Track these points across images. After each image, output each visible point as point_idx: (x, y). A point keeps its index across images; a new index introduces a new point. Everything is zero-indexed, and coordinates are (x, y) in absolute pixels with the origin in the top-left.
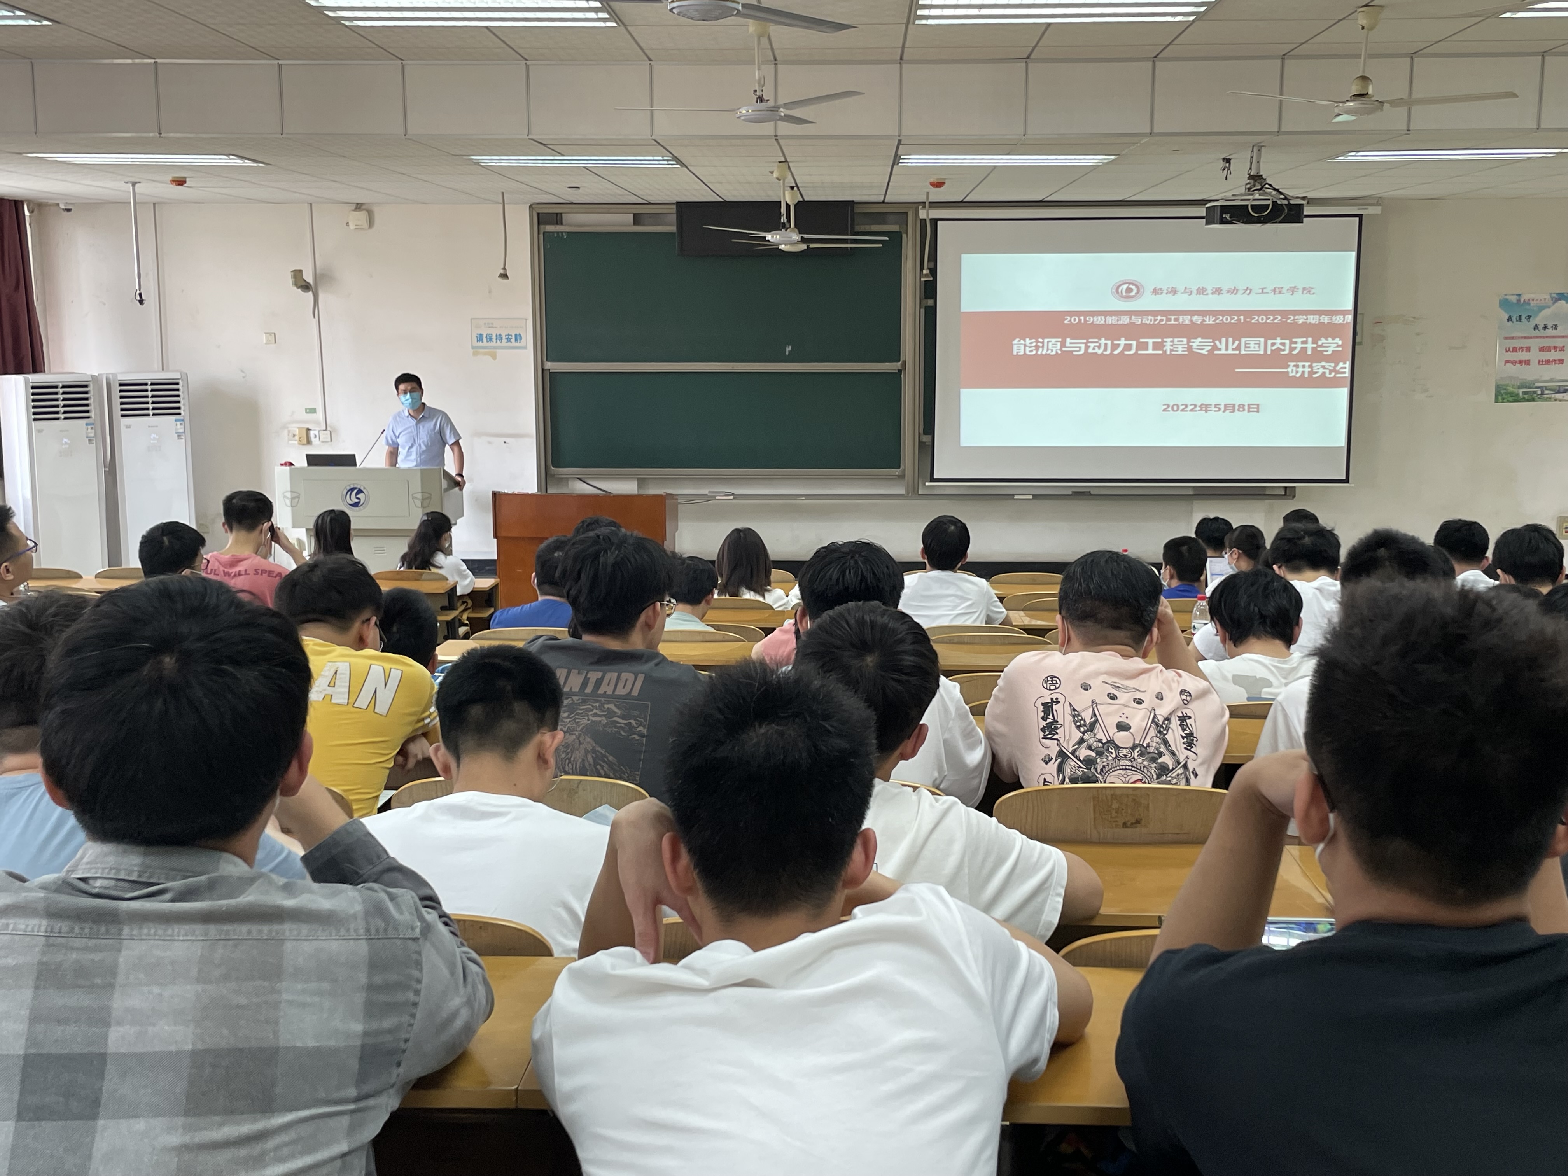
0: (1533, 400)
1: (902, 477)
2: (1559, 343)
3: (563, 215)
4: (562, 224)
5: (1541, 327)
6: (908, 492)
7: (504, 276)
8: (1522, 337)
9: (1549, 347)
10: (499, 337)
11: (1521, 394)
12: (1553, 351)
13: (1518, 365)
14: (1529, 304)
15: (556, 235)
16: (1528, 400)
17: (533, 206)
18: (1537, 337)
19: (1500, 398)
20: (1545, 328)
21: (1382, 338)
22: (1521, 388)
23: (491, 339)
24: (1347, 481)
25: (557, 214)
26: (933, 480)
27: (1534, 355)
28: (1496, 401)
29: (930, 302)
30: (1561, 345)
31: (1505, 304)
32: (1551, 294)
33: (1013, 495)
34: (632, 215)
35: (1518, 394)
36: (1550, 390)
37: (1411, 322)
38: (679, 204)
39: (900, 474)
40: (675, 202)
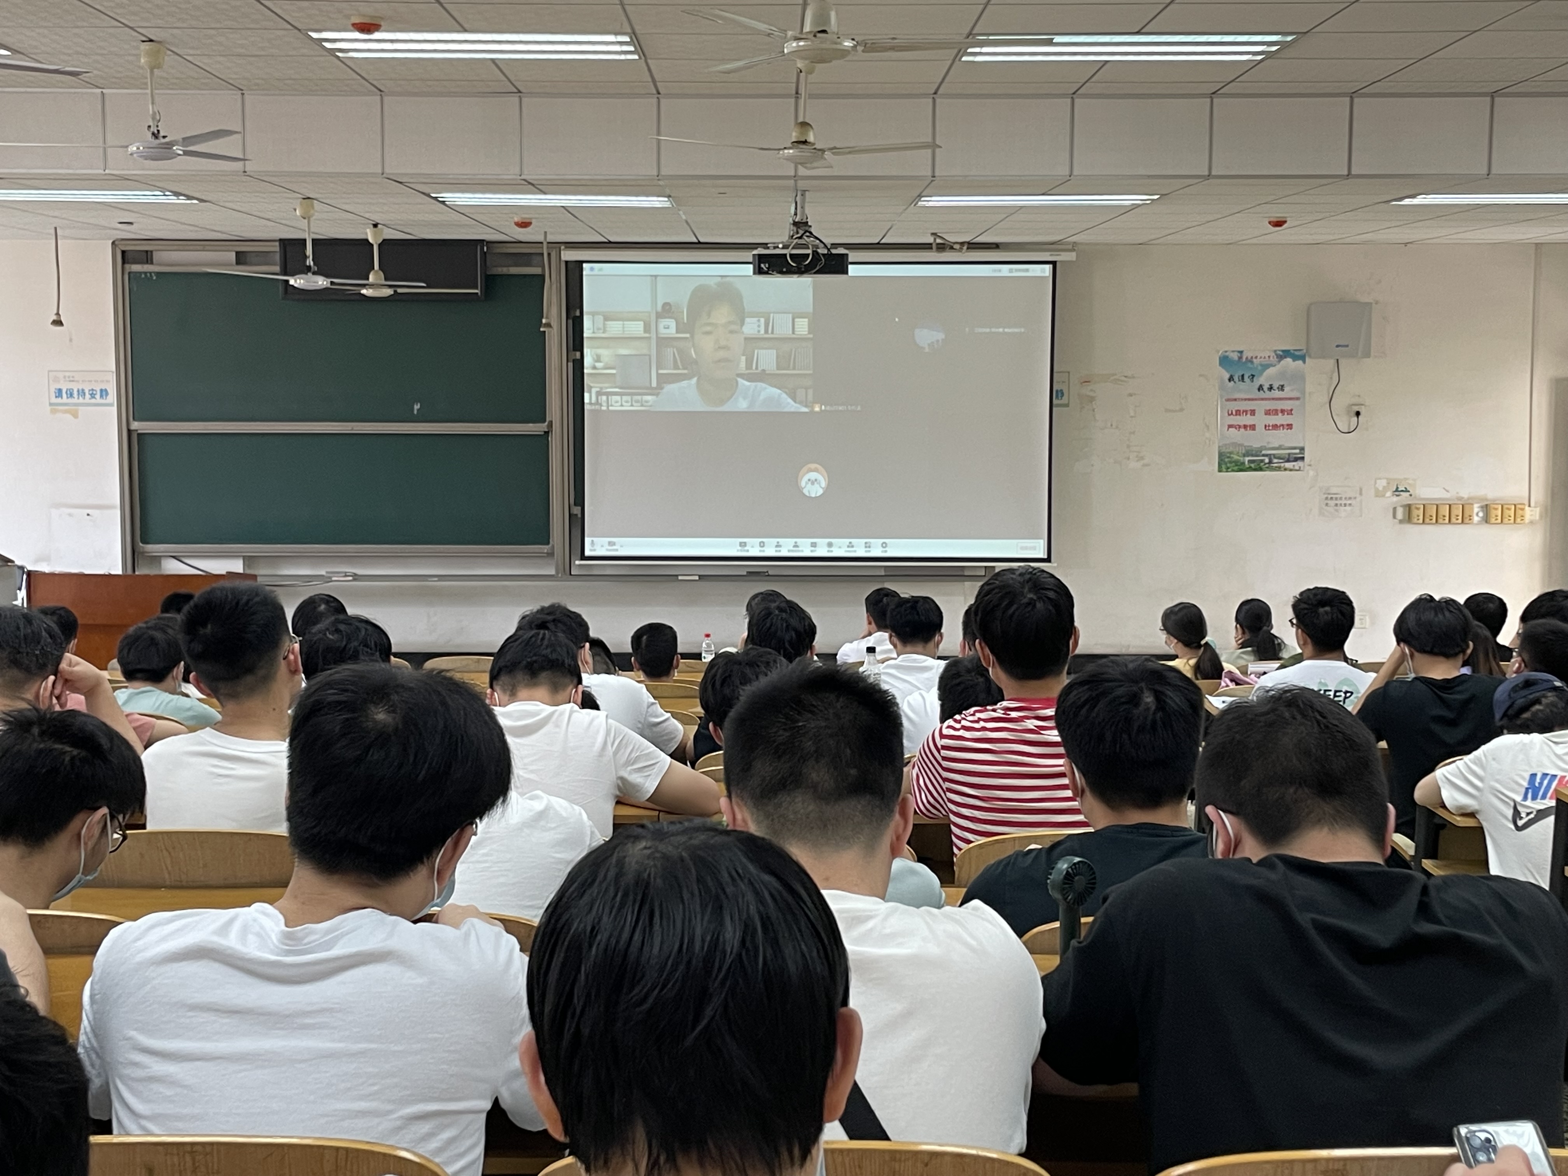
0: (1261, 469)
1: (551, 554)
2: (1286, 405)
3: (154, 253)
4: (152, 263)
5: (1265, 388)
6: (557, 572)
7: (58, 323)
8: (1245, 400)
9: (1276, 410)
10: (82, 393)
11: (1247, 463)
12: (1280, 414)
13: (1242, 430)
14: (1252, 362)
15: (143, 276)
16: (1255, 470)
17: (116, 243)
18: (1262, 399)
19: (1224, 466)
20: (1271, 388)
21: (1092, 399)
22: (1248, 456)
23: (71, 395)
24: (1048, 560)
25: (147, 252)
26: (583, 557)
27: (1260, 420)
28: (1220, 471)
29: (578, 354)
30: (1290, 409)
31: (1224, 361)
32: (1275, 351)
33: (677, 576)
34: (234, 254)
35: (1243, 463)
36: (1279, 458)
37: (1122, 381)
38: (281, 240)
39: (549, 552)
40: (278, 239)
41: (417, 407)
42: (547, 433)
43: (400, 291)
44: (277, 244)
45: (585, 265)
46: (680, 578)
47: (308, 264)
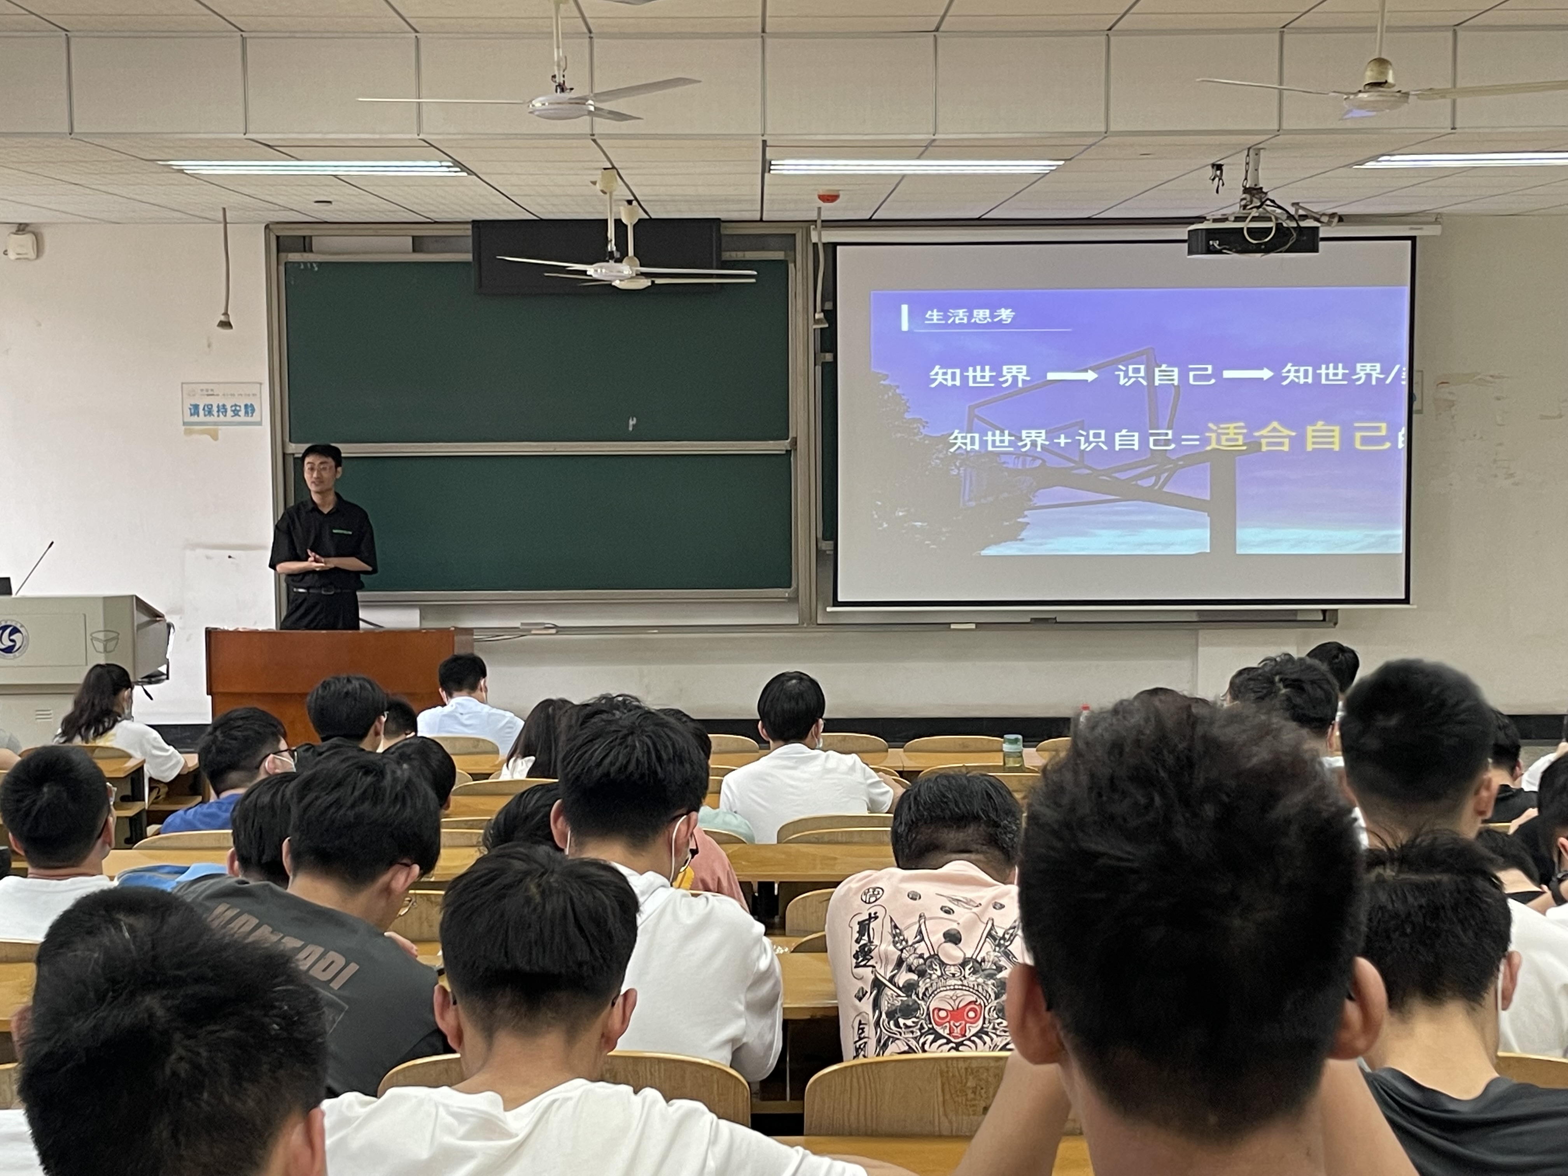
1: (794, 599)
3: (314, 240)
4: (311, 251)
6: (802, 621)
7: (226, 324)
10: (222, 409)
15: (302, 267)
17: (271, 226)
21: (1451, 404)
23: (210, 413)
24: (1406, 601)
25: (304, 237)
26: (836, 603)
29: (829, 357)
33: (950, 624)
34: (410, 239)
37: (1488, 382)
38: (475, 223)
39: (792, 596)
40: (470, 220)
41: (632, 422)
42: (789, 452)
43: (658, 281)
44: (470, 226)
45: (838, 247)
46: (953, 626)
47: (609, 249)
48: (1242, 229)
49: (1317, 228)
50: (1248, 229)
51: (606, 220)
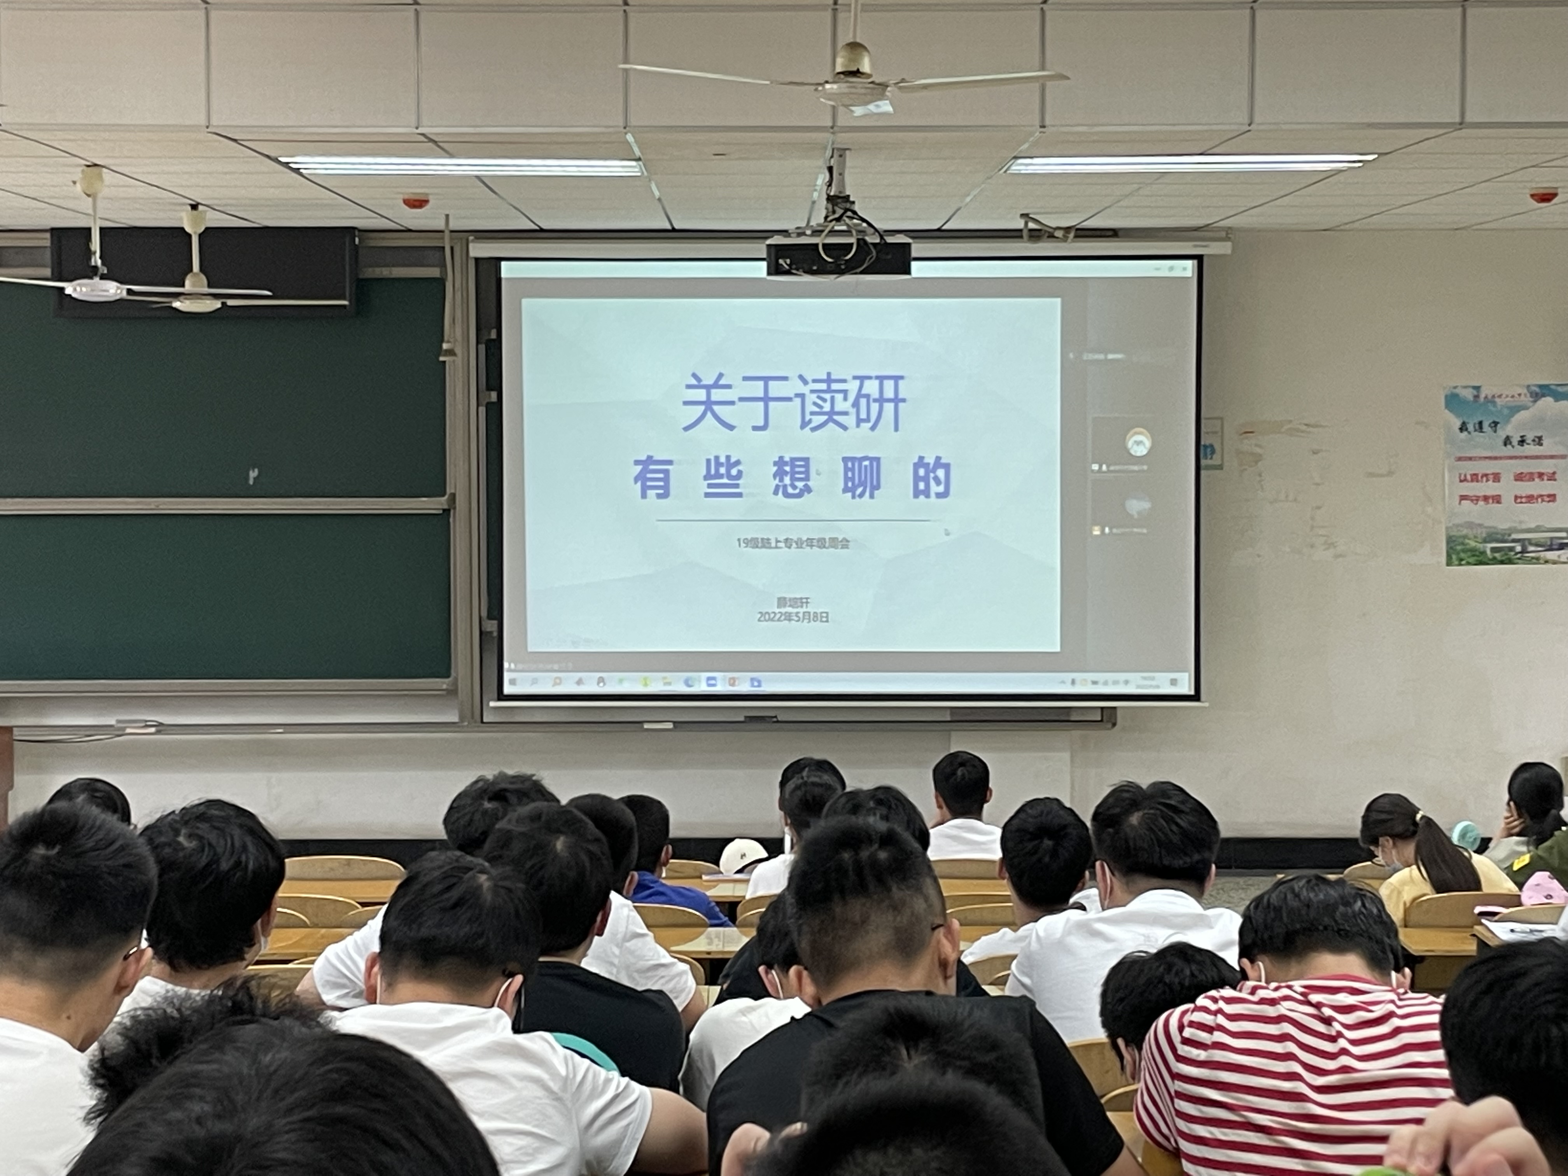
0: (1510, 562)
1: (452, 692)
2: (1547, 466)
5: (1515, 441)
6: (462, 718)
8: (1486, 458)
9: (1531, 474)
11: (1488, 552)
12: (1537, 480)
13: (1481, 503)
14: (1494, 403)
16: (1502, 562)
18: (1511, 458)
19: (1454, 557)
20: (1522, 442)
21: (1257, 458)
22: (1490, 542)
24: (1196, 697)
26: (501, 697)
27: (1507, 488)
28: (1449, 563)
29: (494, 396)
30: (1552, 472)
31: (1453, 401)
32: (1528, 386)
33: (641, 723)
35: (1483, 553)
36: (1537, 545)
37: (1303, 432)
38: (53, 231)
39: (451, 688)
40: (48, 227)
41: (253, 474)
42: (446, 512)
43: (231, 302)
44: (48, 235)
45: (503, 264)
46: (646, 726)
47: (93, 264)
48: (817, 245)
49: (909, 245)
50: (824, 245)
51: (89, 229)
